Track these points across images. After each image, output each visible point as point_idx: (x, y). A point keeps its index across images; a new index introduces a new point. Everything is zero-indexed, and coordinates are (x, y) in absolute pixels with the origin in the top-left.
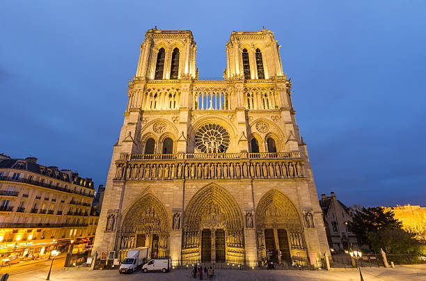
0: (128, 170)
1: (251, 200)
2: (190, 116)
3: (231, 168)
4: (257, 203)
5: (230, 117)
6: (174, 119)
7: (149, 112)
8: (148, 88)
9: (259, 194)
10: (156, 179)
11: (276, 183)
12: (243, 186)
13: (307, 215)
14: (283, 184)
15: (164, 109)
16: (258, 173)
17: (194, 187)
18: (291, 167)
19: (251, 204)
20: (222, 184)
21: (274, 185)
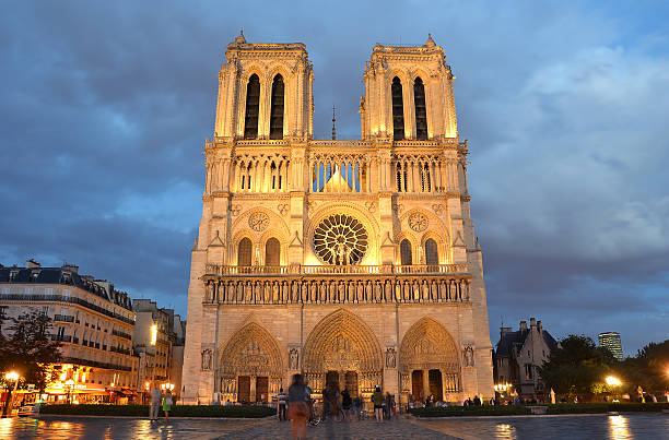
0: (221, 289)
1: (395, 332)
2: (307, 204)
3: (369, 287)
4: (402, 336)
5: (369, 205)
6: (281, 208)
7: (241, 196)
8: (238, 153)
9: (406, 325)
10: (262, 302)
11: (430, 309)
12: (384, 314)
13: (466, 350)
14: (440, 310)
15: (265, 190)
16: (407, 295)
17: (315, 314)
18: (453, 287)
19: (394, 337)
20: (355, 310)
21: (427, 311)
